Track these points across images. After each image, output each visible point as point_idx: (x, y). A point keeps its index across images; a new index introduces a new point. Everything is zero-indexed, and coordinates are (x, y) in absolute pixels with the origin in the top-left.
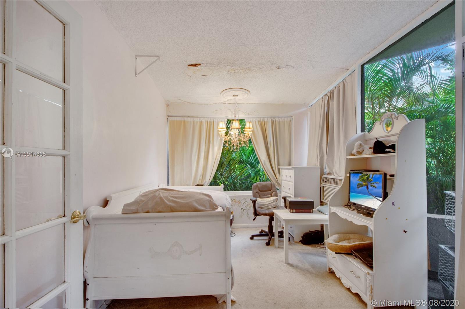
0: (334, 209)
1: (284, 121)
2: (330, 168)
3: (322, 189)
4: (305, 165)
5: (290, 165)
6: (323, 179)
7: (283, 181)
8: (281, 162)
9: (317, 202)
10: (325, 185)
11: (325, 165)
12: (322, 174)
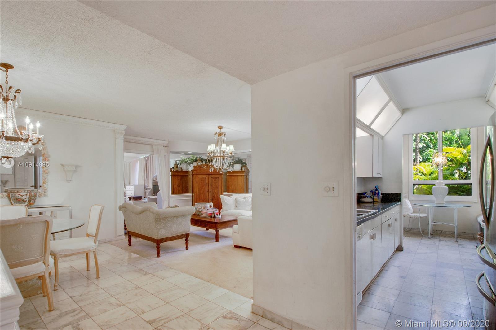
0: (149, 196)
1: (127, 164)
2: (148, 185)
3: (145, 193)
4: (137, 184)
5: (130, 184)
6: (145, 189)
7: (127, 191)
8: (126, 182)
9: (143, 197)
10: (146, 191)
11: (146, 184)
12: (145, 187)
